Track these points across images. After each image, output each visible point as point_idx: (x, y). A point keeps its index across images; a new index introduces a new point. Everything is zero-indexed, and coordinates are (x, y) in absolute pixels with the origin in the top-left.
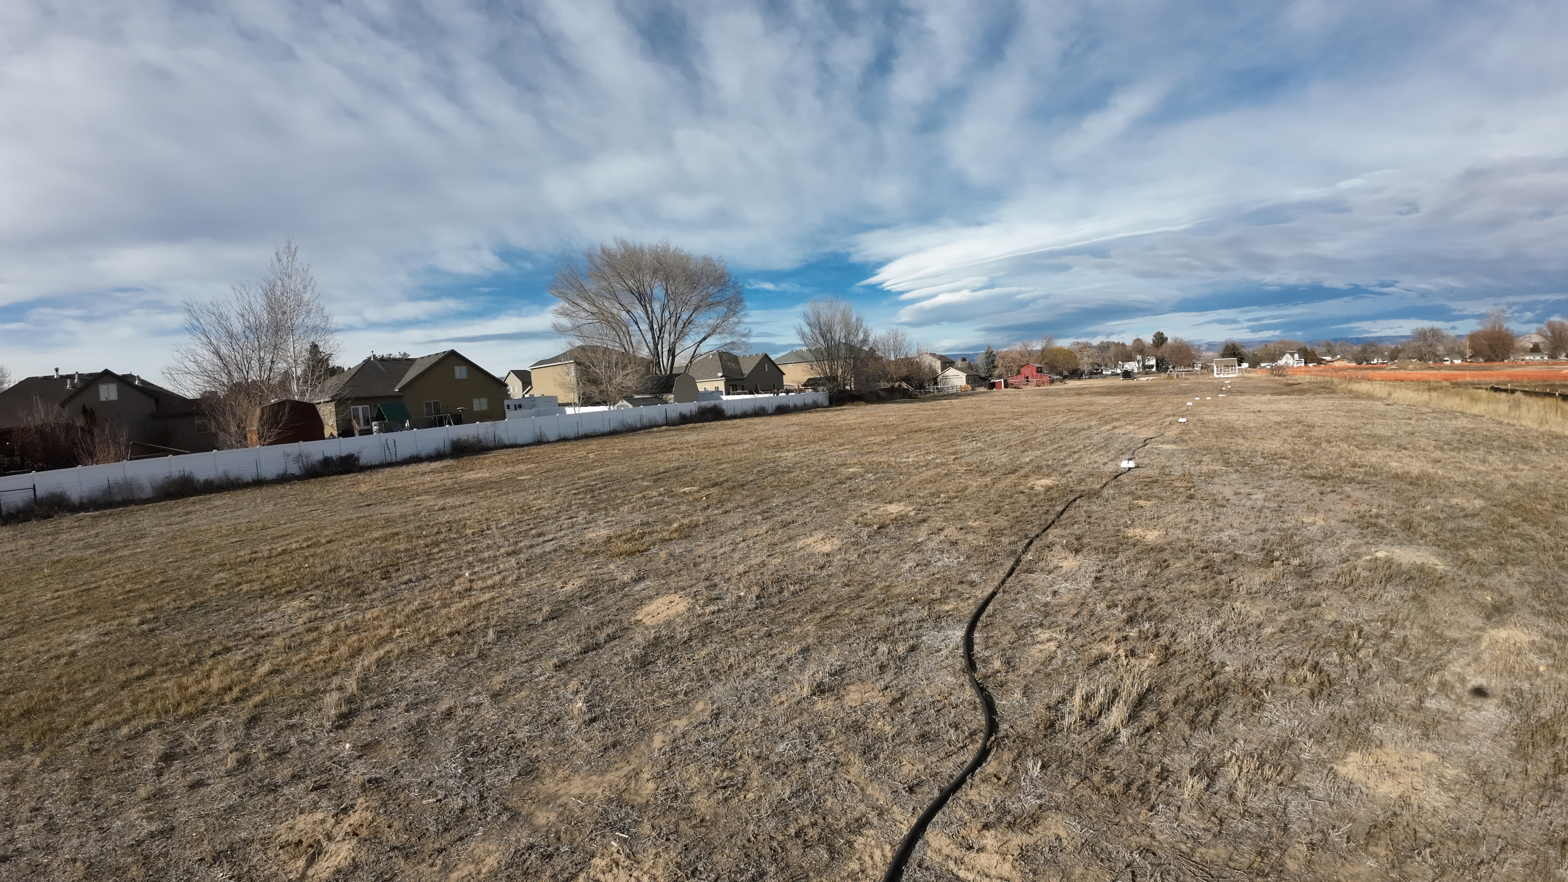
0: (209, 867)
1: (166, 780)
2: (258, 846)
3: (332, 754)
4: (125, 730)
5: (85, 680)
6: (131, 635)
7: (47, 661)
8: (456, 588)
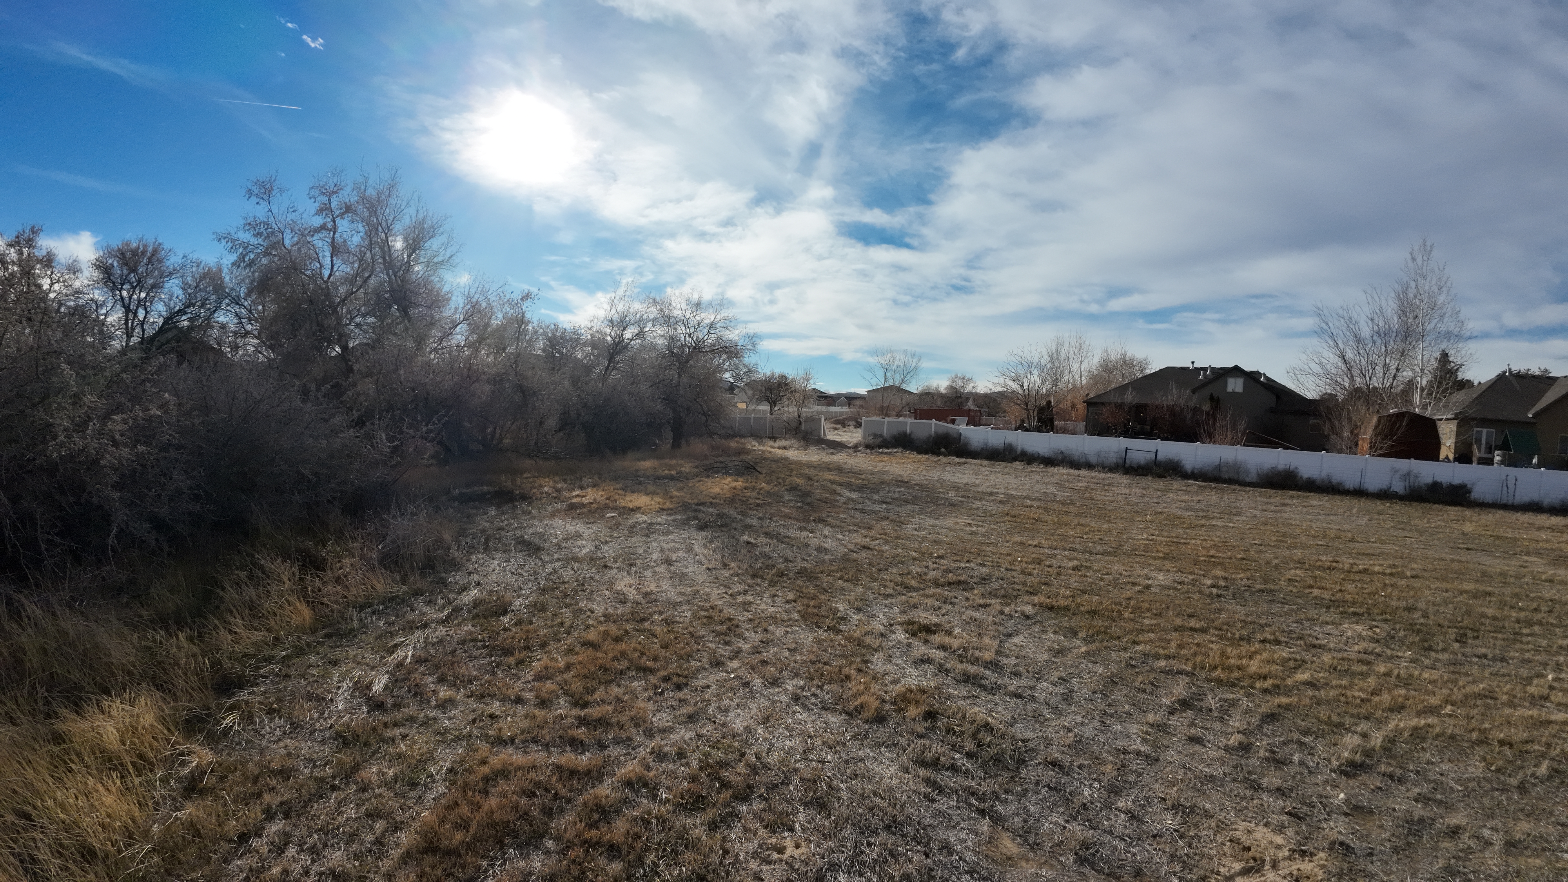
0: (1165, 809)
1: (1174, 721)
2: (1213, 824)
3: (1324, 793)
4: (1162, 663)
5: (1148, 610)
6: (1200, 592)
7: (1125, 583)
8: (1531, 689)
